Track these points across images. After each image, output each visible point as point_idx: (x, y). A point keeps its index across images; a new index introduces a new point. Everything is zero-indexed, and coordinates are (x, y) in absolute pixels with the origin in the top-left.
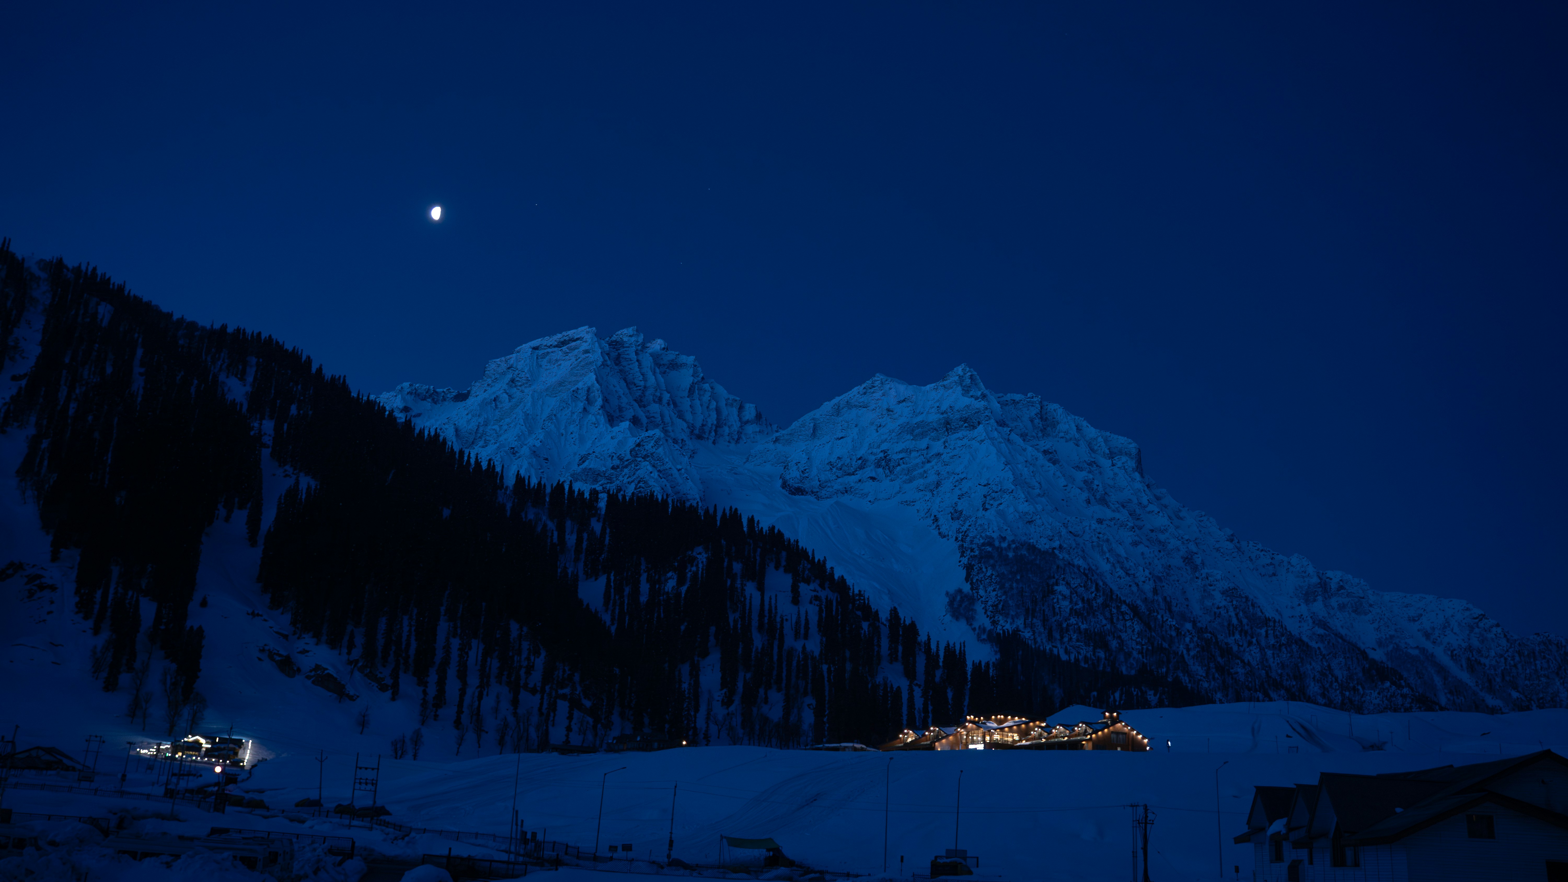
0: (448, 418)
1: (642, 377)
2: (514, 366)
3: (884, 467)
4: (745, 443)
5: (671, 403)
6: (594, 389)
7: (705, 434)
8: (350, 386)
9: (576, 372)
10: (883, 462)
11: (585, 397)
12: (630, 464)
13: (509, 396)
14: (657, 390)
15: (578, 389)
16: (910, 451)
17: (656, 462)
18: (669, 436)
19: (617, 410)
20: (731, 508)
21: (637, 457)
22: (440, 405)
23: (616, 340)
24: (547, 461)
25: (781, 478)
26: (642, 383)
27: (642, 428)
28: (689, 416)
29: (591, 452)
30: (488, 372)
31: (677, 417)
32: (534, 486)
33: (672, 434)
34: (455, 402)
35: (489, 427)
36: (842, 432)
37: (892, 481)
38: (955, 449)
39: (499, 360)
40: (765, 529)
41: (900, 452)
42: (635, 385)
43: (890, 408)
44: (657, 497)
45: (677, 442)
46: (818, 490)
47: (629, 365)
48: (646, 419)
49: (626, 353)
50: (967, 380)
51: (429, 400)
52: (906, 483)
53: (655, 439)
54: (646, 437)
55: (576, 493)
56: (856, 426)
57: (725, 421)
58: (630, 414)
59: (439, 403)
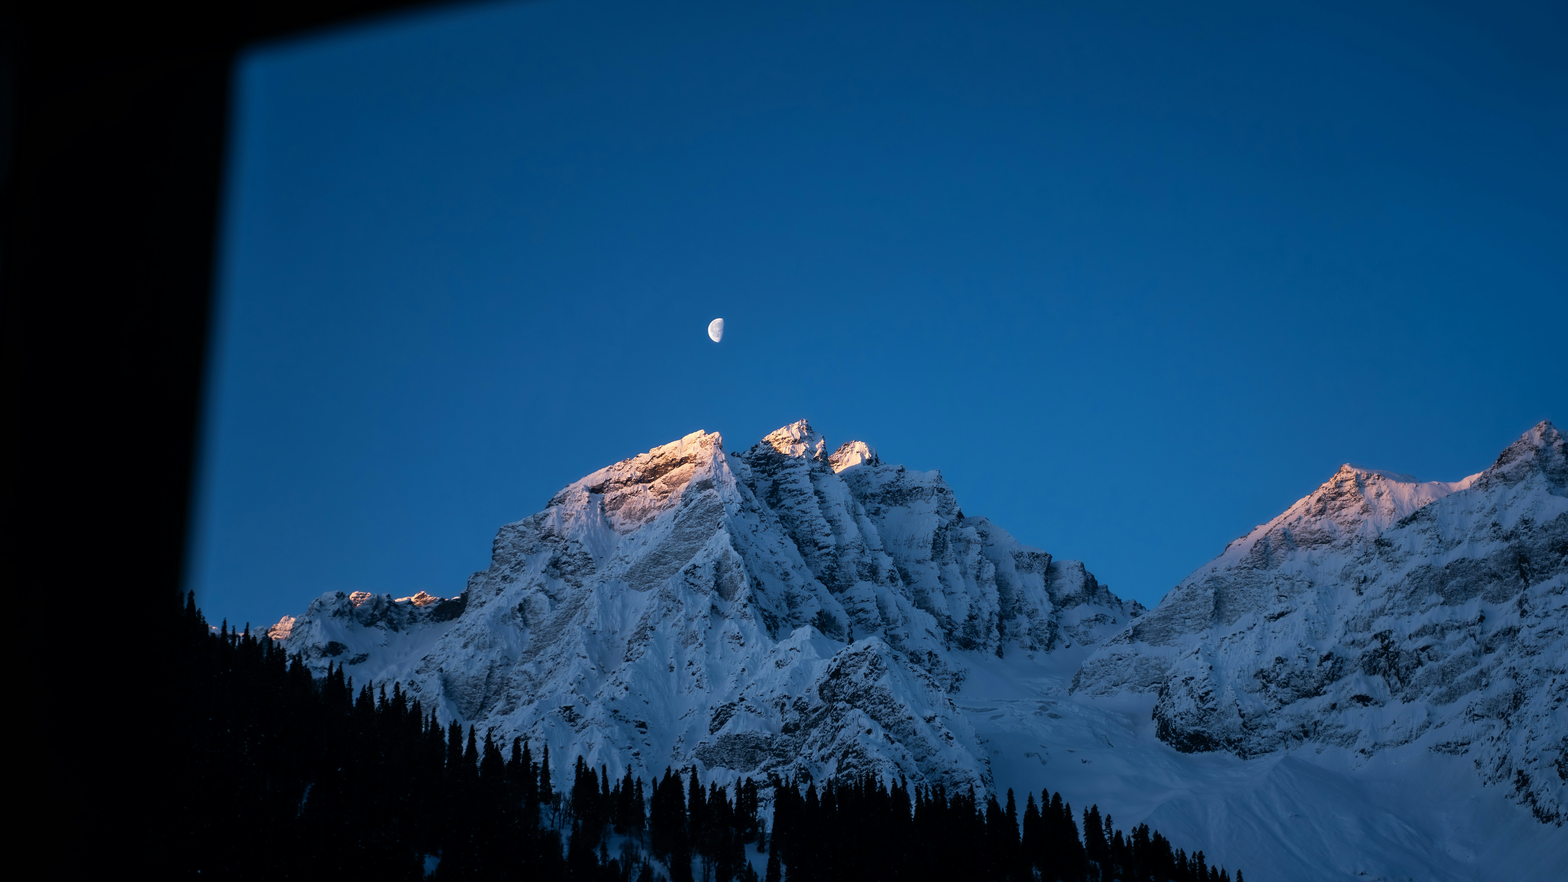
0: (424, 659)
1: (828, 526)
2: (555, 532)
3: (1385, 672)
4: (1068, 647)
5: (898, 575)
6: (731, 562)
7: (978, 637)
8: (203, 614)
9: (688, 530)
10: (1383, 659)
11: (713, 583)
12: (822, 717)
13: (550, 597)
14: (863, 551)
15: (695, 567)
16: (1442, 630)
17: (878, 709)
18: (901, 649)
19: (784, 605)
20: (1045, 793)
21: (834, 701)
22: (405, 632)
23: (766, 454)
24: (643, 730)
25: (1154, 716)
26: (831, 540)
27: (841, 637)
28: (939, 601)
29: (736, 700)
30: (501, 551)
31: (914, 605)
32: (618, 786)
33: (907, 644)
34: (438, 621)
35: (515, 668)
36: (1280, 601)
37: (1409, 701)
38: (1547, 615)
39: (521, 522)
40: (1127, 834)
41: (1419, 634)
42: (816, 544)
43: (1383, 537)
44: (882, 784)
45: (920, 659)
46: (1243, 736)
47: (799, 503)
48: (848, 616)
49: (790, 479)
50: (1557, 457)
51: (382, 623)
52: (1441, 702)
53: (870, 657)
54: (850, 656)
55: (708, 793)
56: (1311, 585)
57: (1018, 604)
58: (810, 609)
59: (403, 629)
